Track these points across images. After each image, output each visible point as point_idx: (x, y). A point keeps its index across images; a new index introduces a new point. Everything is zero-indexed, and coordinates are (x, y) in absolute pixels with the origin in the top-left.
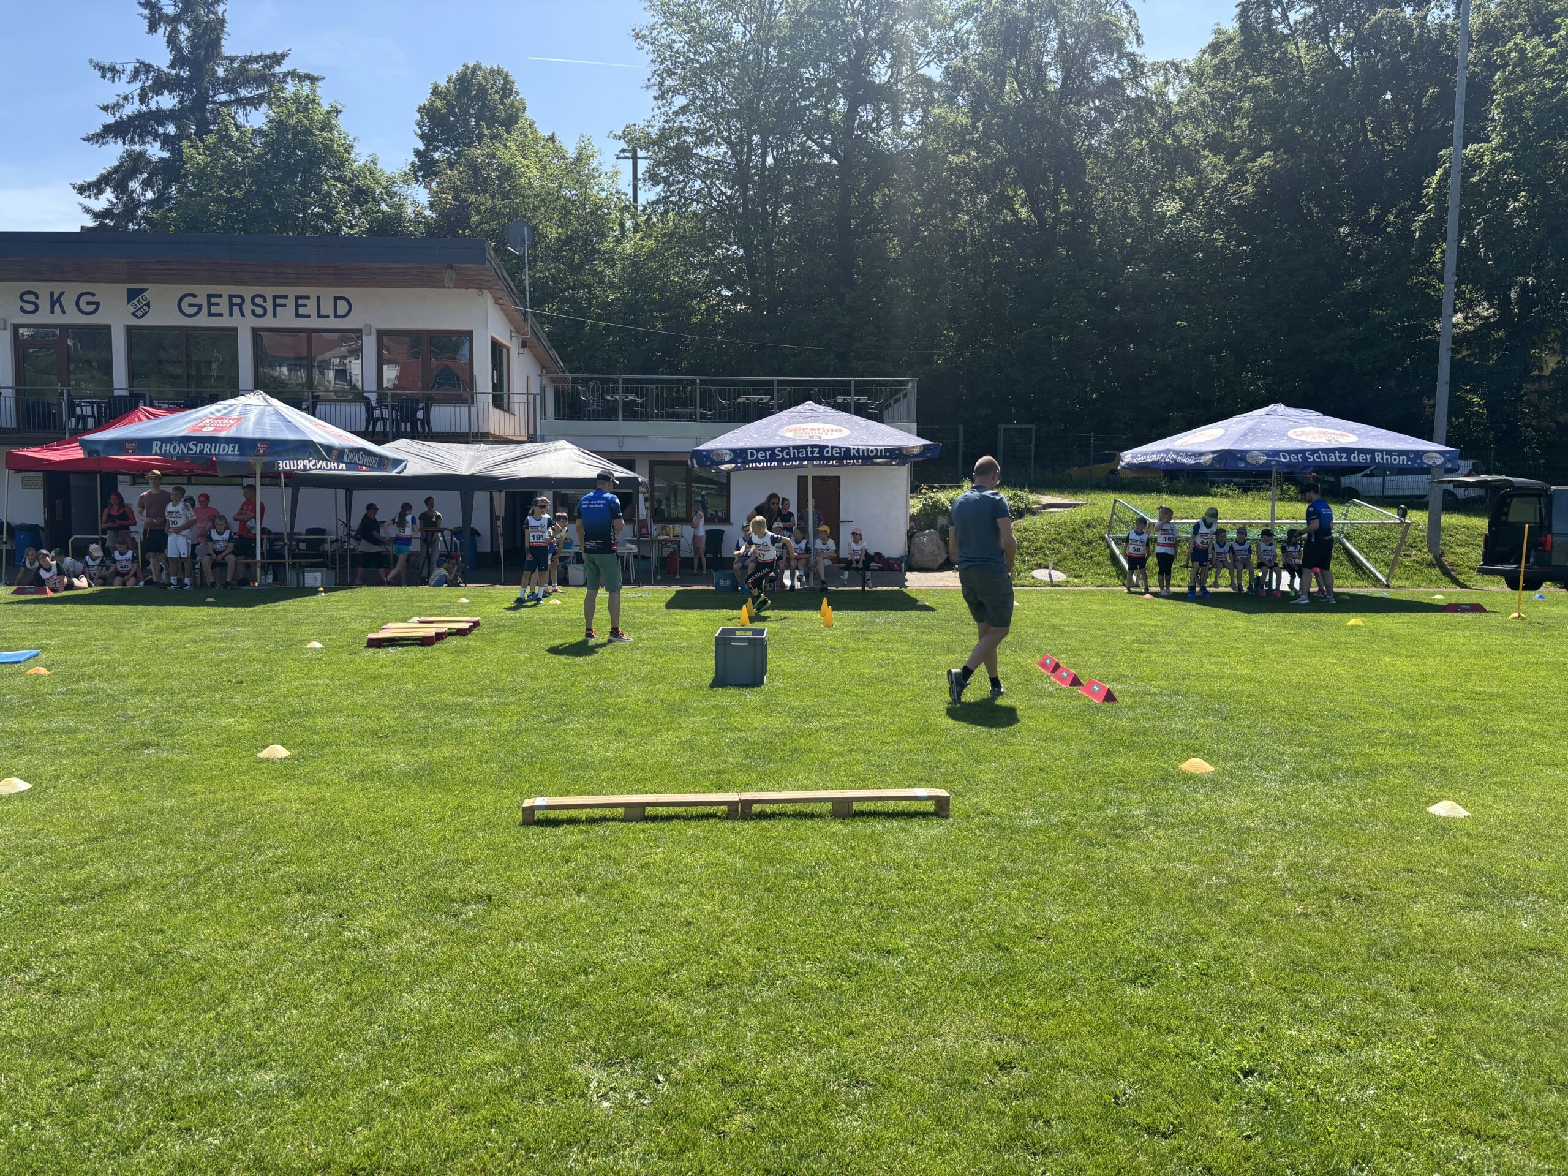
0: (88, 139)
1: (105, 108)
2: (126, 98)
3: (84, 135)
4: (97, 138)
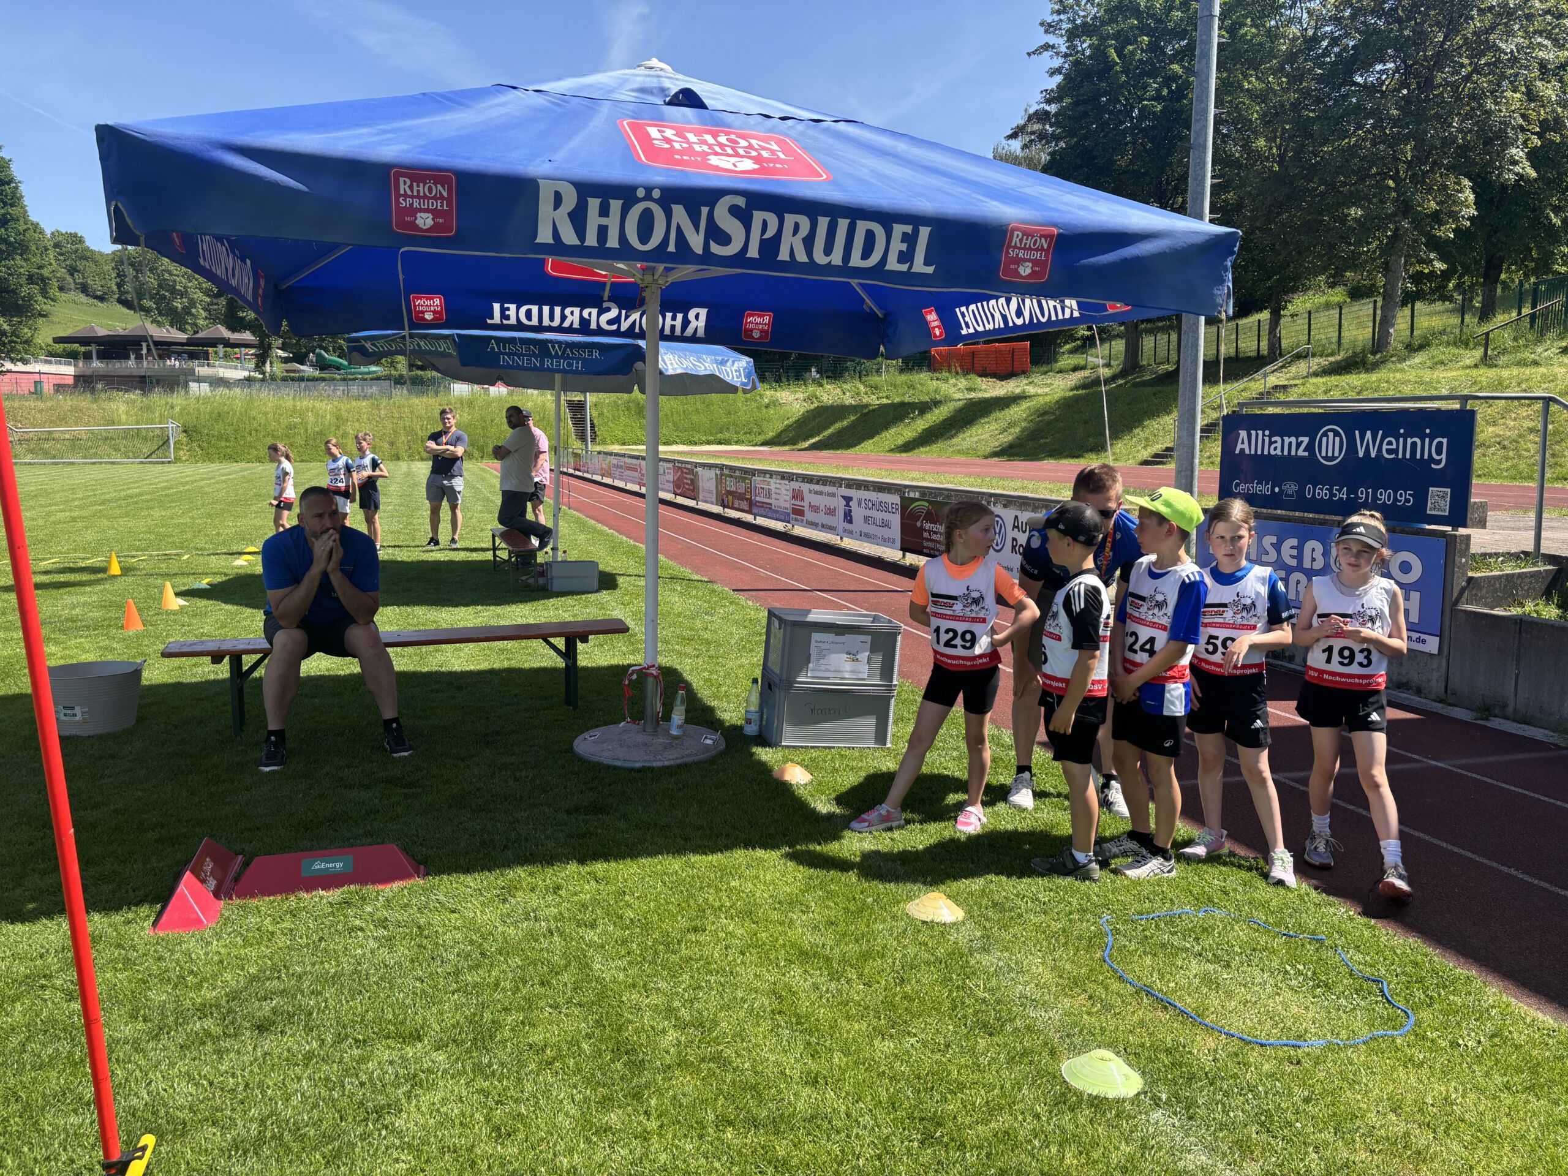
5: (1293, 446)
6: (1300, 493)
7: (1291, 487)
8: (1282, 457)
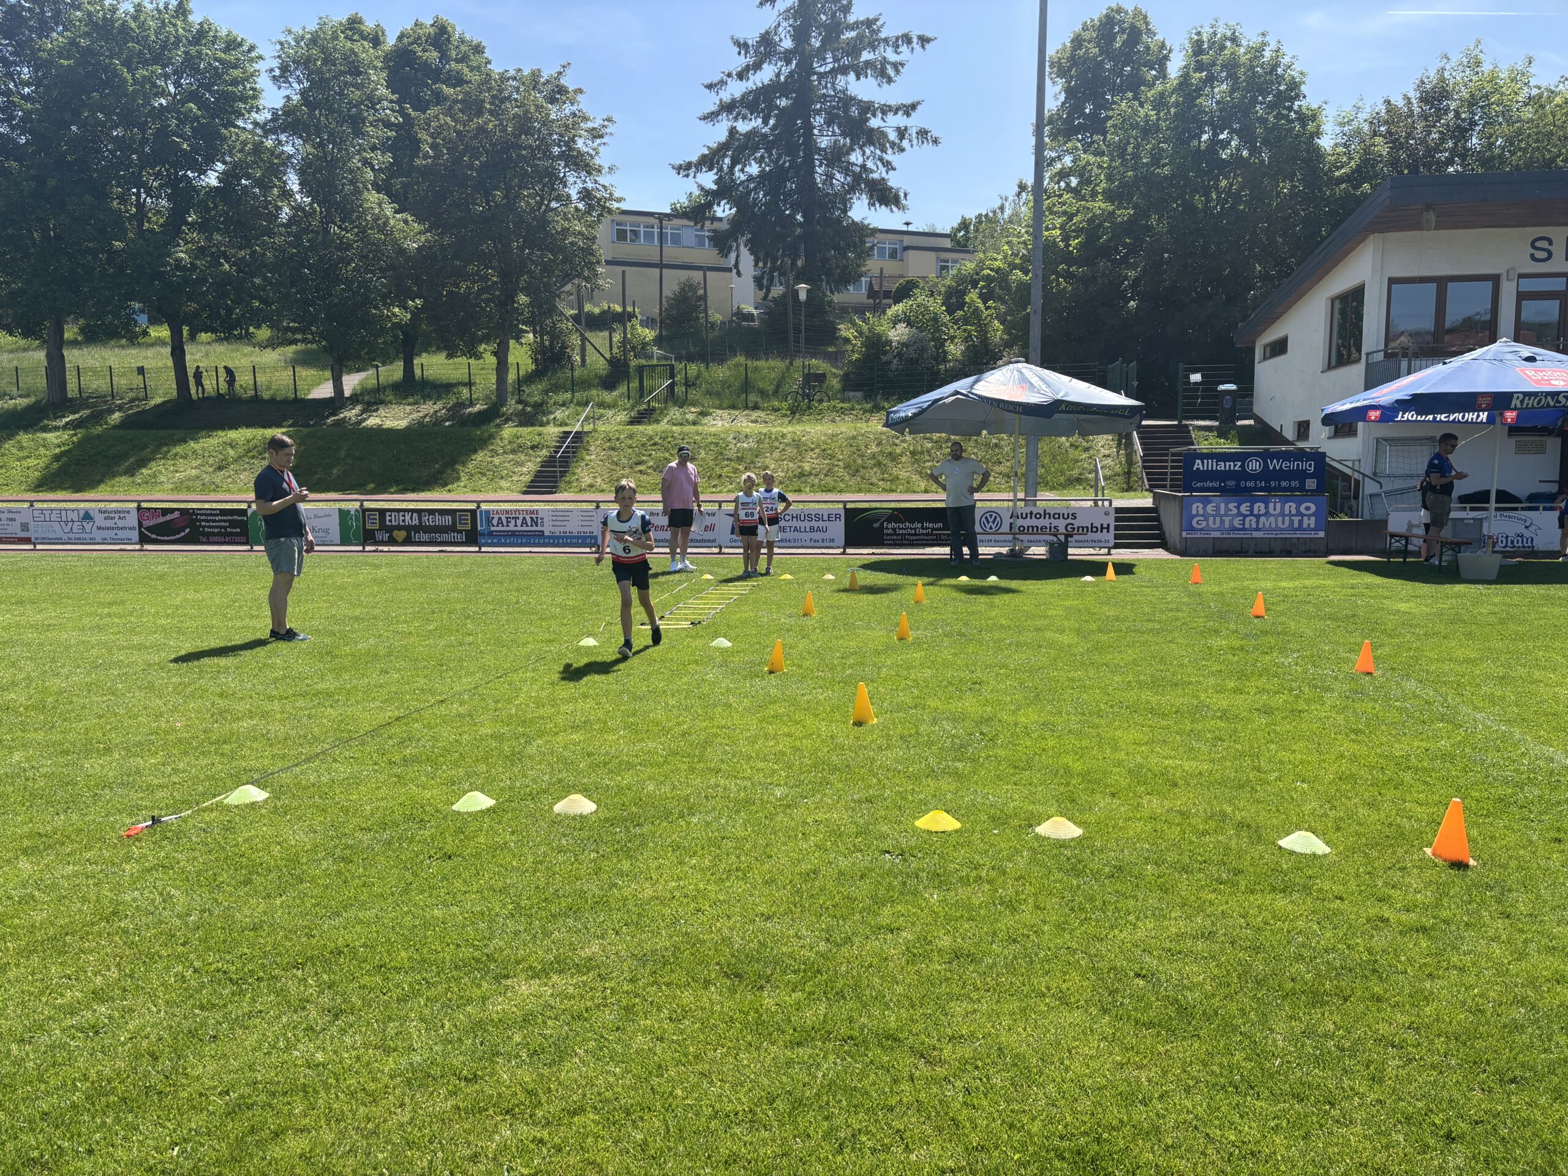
0: (704, 118)
1: (710, 87)
2: (729, 75)
3: (700, 115)
4: (711, 117)
5: (1230, 465)
6: (1238, 484)
7: (1231, 483)
8: (1225, 471)
